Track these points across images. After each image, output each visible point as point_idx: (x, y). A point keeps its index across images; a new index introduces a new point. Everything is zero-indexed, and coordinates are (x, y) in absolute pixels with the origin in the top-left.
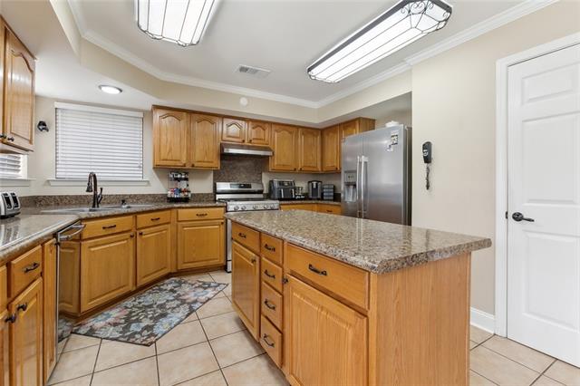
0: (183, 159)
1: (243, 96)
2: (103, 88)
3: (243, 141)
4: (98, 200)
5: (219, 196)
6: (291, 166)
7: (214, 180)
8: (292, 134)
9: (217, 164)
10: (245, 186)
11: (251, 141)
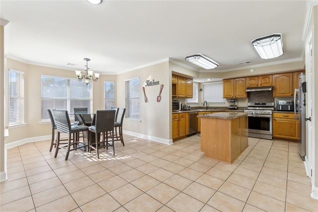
0: (232, 95)
1: (251, 69)
3: (257, 85)
4: (207, 108)
5: (249, 108)
6: (289, 93)
7: (248, 102)
8: (289, 77)
9: (245, 96)
10: (263, 104)
11: (261, 85)
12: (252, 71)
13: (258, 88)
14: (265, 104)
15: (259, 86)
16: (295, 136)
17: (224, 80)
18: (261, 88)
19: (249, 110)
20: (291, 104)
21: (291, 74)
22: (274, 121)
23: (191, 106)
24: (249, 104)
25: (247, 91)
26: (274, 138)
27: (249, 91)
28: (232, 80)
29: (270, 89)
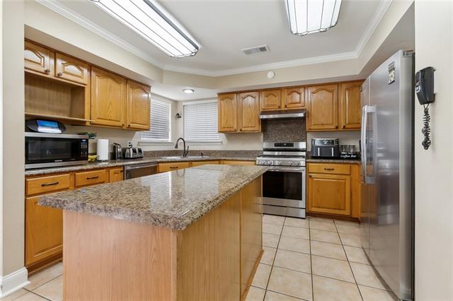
0: (234, 126)
1: (269, 71)
2: (185, 91)
3: (280, 107)
4: (185, 153)
5: (265, 153)
6: (332, 124)
7: (264, 140)
8: (332, 92)
9: (258, 128)
10: (288, 145)
11: (286, 106)
12: (270, 75)
13: (280, 112)
14: (292, 145)
15: (283, 108)
16: (344, 210)
17: (220, 94)
18: (286, 112)
19: (264, 156)
20: (335, 144)
21: (336, 87)
22: (310, 179)
23: (144, 149)
24: (265, 145)
25: (262, 117)
26: (310, 214)
27: (265, 117)
28: (235, 95)
29: (301, 115)
